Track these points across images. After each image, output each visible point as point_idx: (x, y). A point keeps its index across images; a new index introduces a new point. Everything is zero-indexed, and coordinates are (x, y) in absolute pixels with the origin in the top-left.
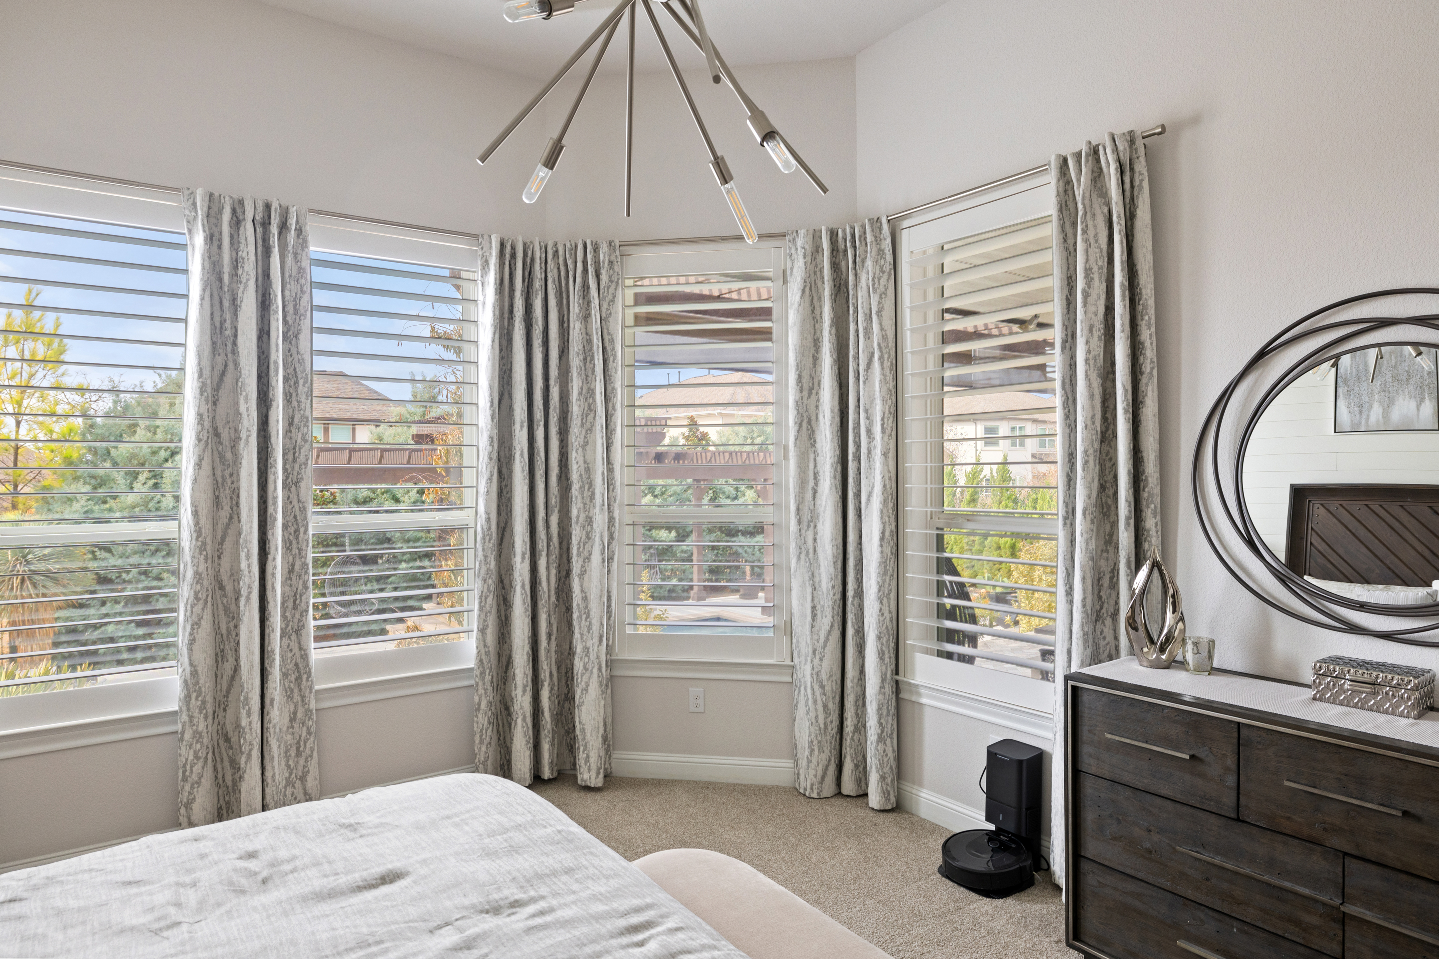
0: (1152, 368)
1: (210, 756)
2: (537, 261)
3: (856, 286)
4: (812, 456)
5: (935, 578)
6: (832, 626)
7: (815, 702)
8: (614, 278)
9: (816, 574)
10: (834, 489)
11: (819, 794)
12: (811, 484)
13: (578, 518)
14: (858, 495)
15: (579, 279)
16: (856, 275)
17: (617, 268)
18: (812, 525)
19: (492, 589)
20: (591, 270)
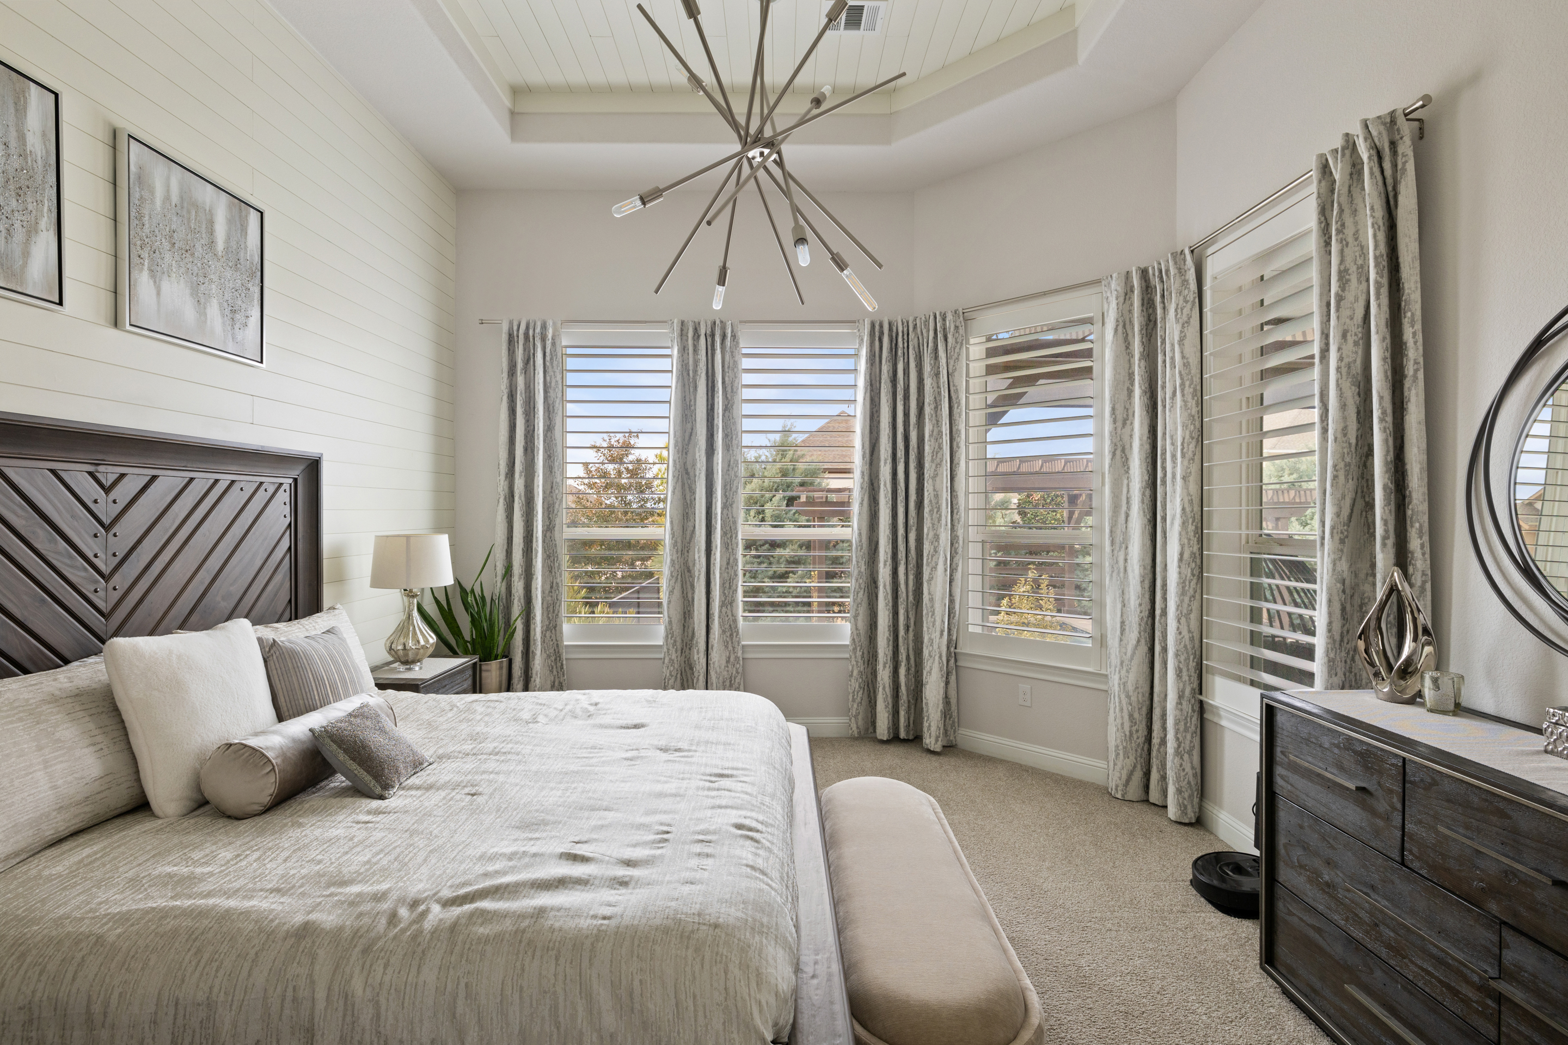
0: (1416, 371)
1: (679, 676)
2: (900, 334)
3: (1164, 319)
4: (1125, 482)
5: (1249, 603)
6: (1139, 641)
7: (1121, 710)
8: (959, 340)
9: (1126, 592)
10: (1141, 512)
11: (1123, 796)
12: (1124, 508)
13: (928, 535)
14: (1164, 519)
15: (931, 344)
16: (1164, 308)
17: (962, 331)
18: (1124, 546)
19: (863, 586)
20: (940, 336)
